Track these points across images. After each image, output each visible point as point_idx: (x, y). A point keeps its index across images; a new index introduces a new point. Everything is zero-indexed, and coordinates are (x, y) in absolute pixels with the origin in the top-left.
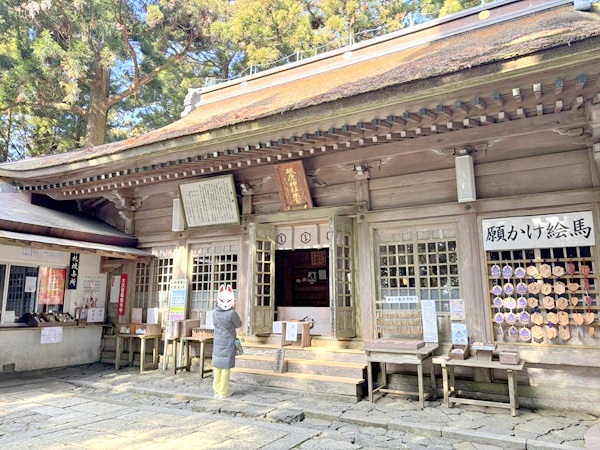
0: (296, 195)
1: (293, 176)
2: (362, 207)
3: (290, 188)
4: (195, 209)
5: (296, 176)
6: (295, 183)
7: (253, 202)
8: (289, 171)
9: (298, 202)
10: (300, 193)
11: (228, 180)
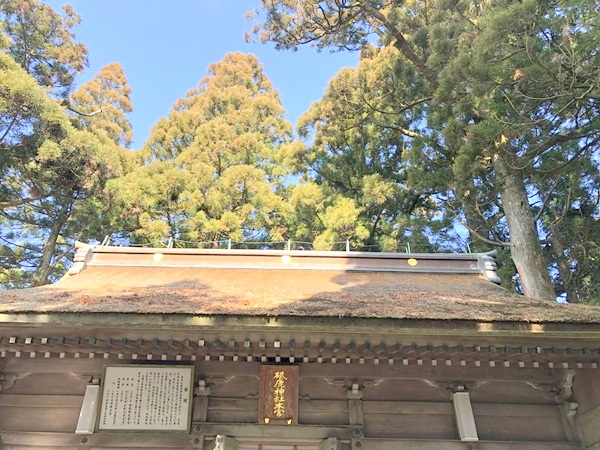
0: (279, 406)
1: (281, 382)
2: (357, 432)
3: (273, 396)
4: (121, 405)
5: (285, 382)
6: (282, 391)
7: (209, 406)
8: (279, 375)
9: (279, 414)
10: (285, 404)
11: (186, 373)
